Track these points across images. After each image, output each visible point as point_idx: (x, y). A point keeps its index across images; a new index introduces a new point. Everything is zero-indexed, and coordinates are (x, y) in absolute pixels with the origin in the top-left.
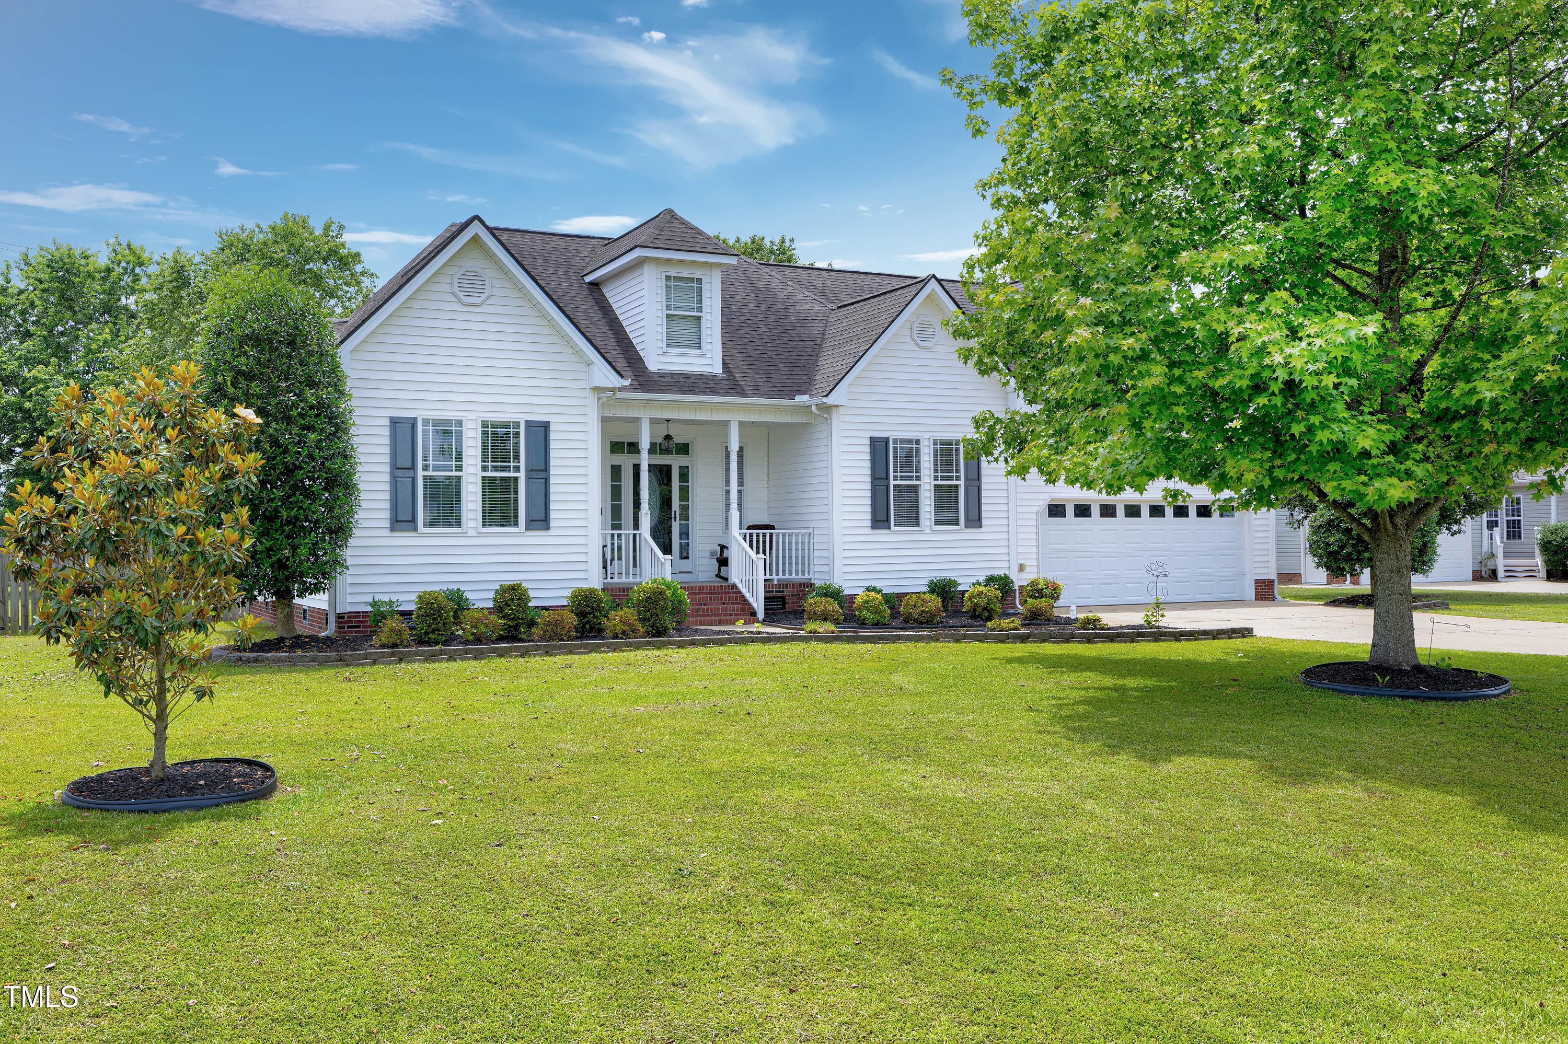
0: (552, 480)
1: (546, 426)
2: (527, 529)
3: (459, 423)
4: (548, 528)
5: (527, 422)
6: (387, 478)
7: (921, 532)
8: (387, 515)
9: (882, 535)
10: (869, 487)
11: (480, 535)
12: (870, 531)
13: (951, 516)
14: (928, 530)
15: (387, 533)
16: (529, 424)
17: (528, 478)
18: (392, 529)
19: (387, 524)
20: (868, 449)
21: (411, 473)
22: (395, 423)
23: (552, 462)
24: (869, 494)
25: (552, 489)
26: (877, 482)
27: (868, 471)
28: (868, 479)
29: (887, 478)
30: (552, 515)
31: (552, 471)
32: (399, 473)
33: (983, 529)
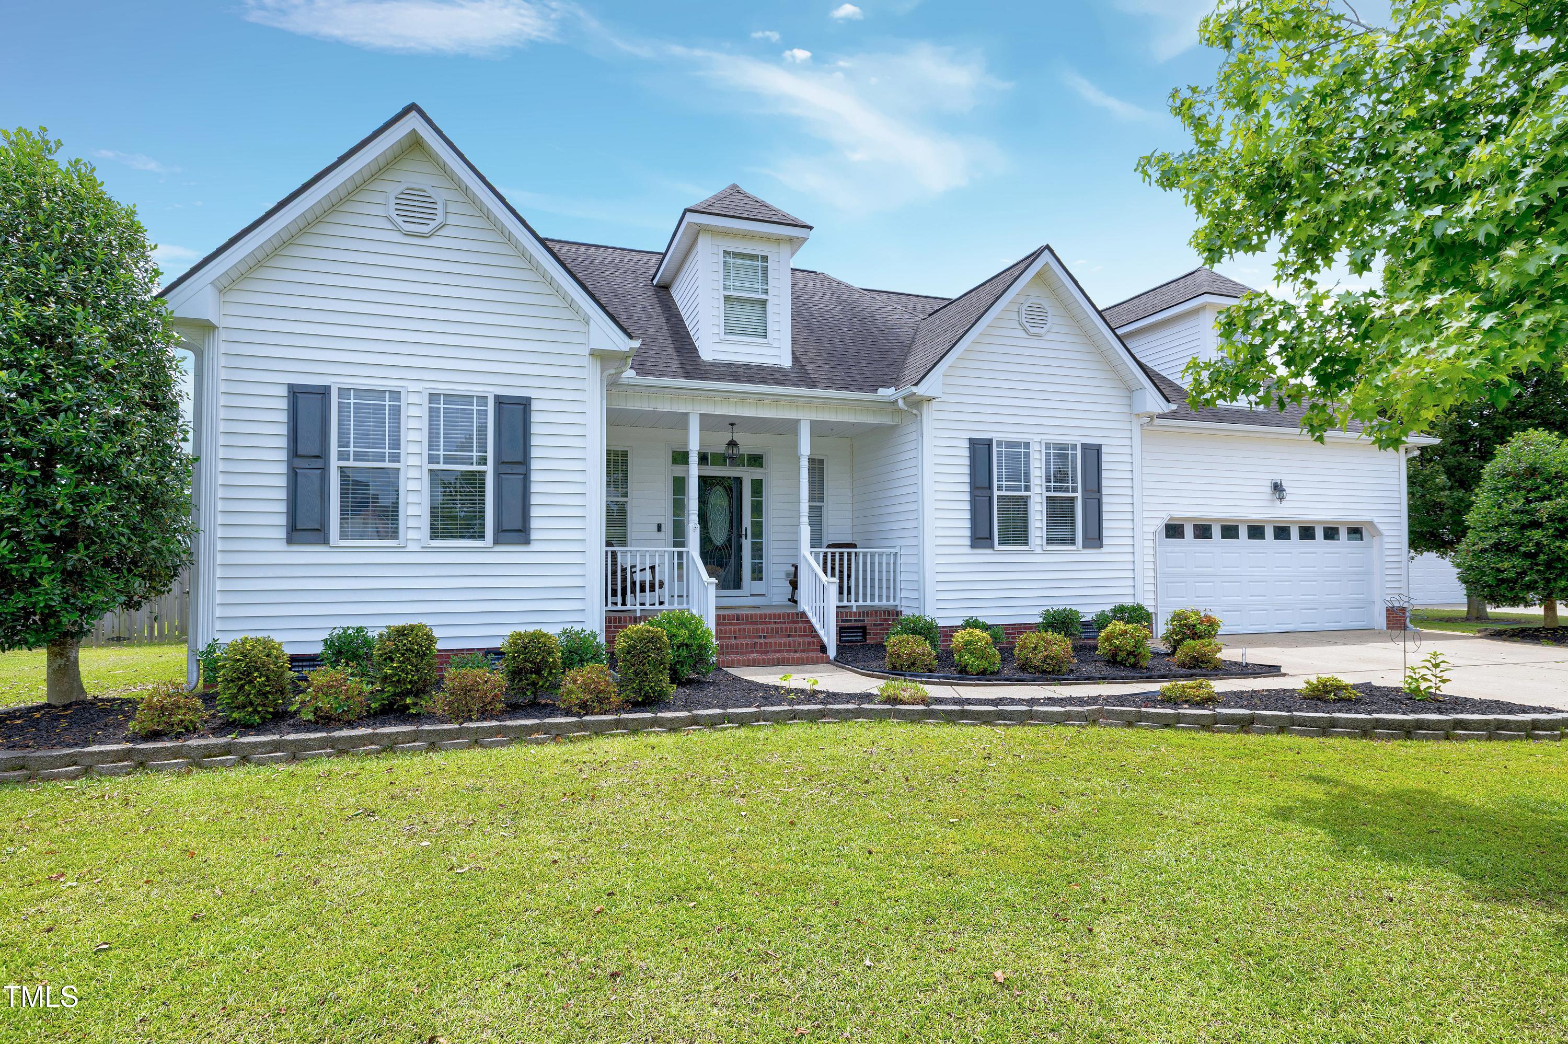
0: (534, 476)
1: (525, 404)
2: (496, 542)
3: (396, 395)
4: (527, 542)
5: (497, 397)
6: (283, 469)
7: (1031, 552)
8: (282, 520)
9: (983, 556)
10: (967, 497)
11: (426, 549)
12: (968, 550)
13: (1066, 534)
14: (1039, 550)
15: (282, 546)
16: (500, 401)
17: (498, 475)
18: (290, 541)
19: (282, 533)
20: (966, 453)
21: (319, 463)
22: (296, 393)
23: (535, 453)
24: (967, 506)
25: (534, 488)
26: (978, 492)
27: (967, 479)
28: (967, 488)
29: (990, 487)
30: (534, 523)
31: (535, 465)
32: (298, 462)
33: (1103, 550)
